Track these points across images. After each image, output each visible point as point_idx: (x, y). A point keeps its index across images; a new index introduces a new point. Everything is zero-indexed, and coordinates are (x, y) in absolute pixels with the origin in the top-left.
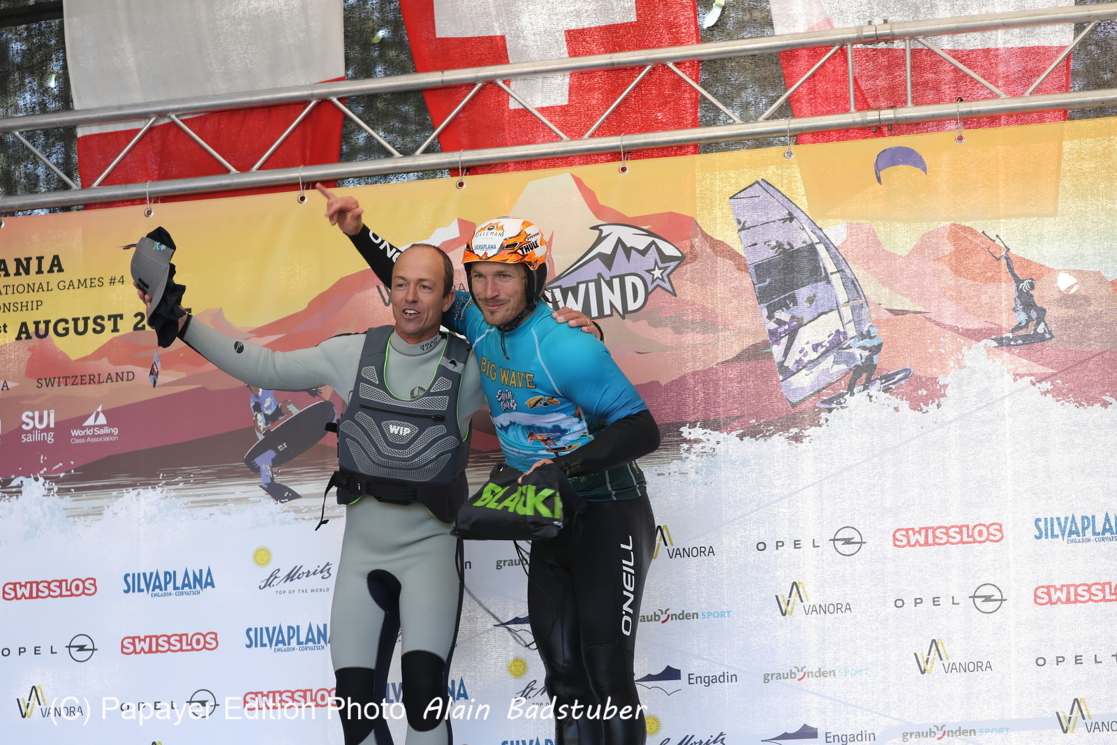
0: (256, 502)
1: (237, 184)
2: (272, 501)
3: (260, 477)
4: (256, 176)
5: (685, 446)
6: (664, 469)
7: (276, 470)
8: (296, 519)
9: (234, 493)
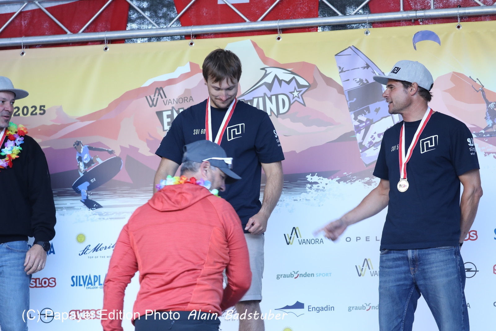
0: (78, 209)
1: (71, 40)
2: (87, 209)
3: (81, 196)
4: (81, 36)
5: (309, 185)
6: (298, 197)
7: (89, 192)
8: (100, 219)
9: (66, 204)
